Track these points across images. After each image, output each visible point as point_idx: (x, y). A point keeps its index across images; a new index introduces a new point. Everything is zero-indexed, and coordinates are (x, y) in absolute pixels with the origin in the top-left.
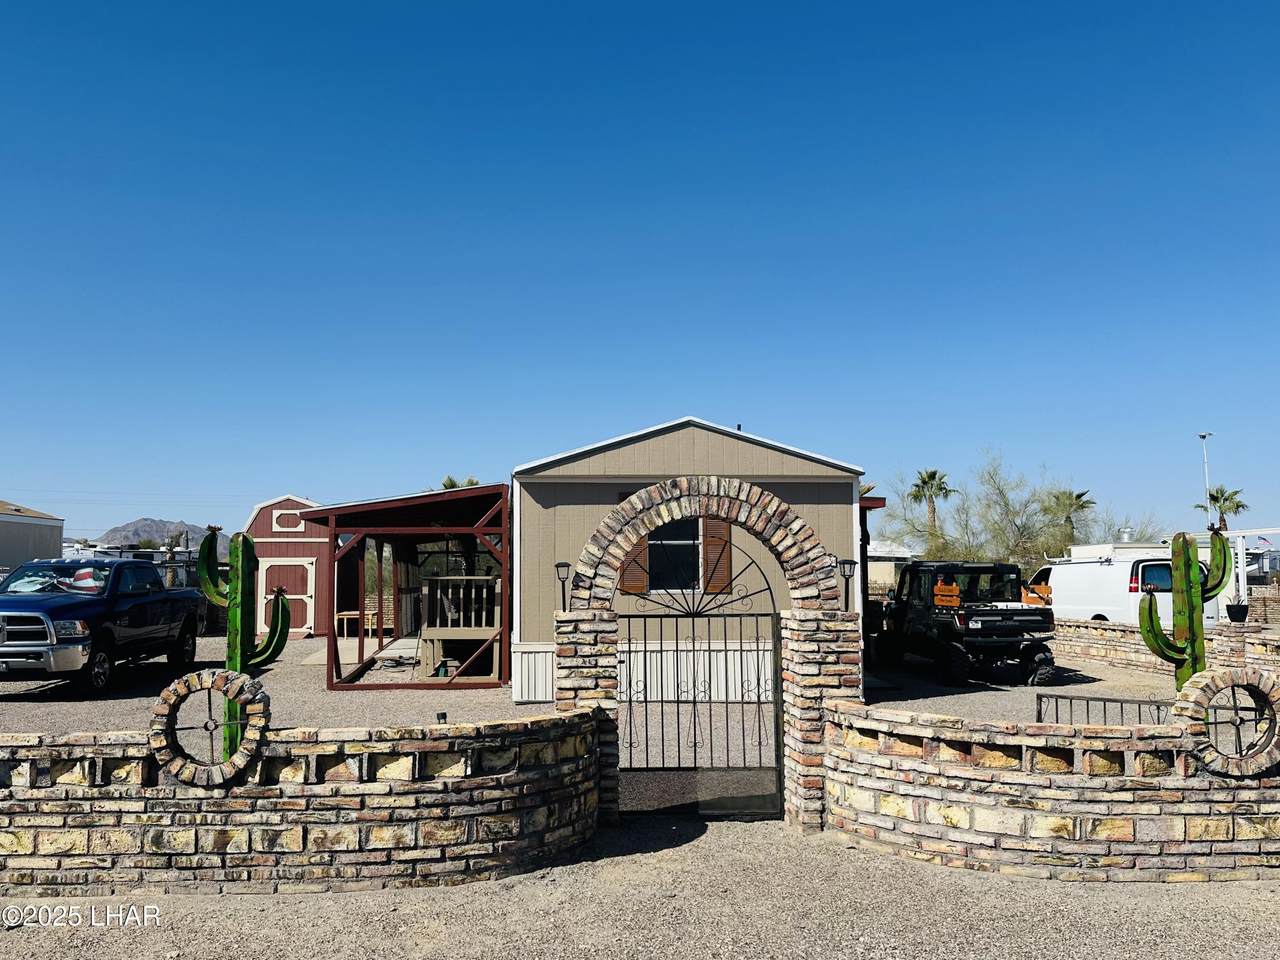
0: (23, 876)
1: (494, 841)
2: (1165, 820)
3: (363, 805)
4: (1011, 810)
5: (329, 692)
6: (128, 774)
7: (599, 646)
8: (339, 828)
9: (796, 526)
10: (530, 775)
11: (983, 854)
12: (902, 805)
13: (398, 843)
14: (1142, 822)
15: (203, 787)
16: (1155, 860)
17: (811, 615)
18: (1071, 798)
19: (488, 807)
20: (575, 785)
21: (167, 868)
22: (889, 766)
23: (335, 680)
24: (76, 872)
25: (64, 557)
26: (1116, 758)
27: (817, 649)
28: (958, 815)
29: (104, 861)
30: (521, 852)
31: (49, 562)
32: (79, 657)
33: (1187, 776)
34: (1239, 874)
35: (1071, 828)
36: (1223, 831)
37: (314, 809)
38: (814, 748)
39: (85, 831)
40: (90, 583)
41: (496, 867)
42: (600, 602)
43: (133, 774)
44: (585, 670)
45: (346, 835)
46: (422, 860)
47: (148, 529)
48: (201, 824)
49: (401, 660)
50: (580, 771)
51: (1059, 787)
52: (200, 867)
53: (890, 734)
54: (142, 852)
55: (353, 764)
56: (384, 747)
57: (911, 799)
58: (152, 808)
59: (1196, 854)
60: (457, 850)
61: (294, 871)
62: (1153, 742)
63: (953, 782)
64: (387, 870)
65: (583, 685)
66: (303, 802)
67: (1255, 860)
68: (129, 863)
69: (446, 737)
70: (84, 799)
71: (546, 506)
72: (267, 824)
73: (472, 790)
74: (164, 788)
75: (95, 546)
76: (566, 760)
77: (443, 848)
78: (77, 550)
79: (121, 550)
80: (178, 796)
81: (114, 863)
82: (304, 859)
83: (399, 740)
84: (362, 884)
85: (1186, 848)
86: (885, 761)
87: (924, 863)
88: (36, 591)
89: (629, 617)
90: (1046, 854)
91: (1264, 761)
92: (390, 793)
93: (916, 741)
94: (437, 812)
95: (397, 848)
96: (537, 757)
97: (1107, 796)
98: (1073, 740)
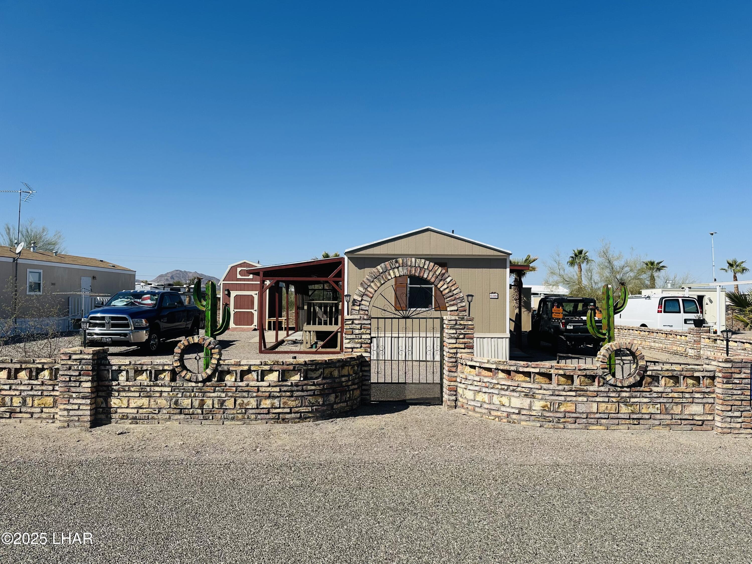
0: (124, 416)
1: (312, 406)
2: (589, 404)
3: (258, 391)
4: (525, 398)
5: (260, 354)
6: (165, 376)
7: (363, 330)
8: (249, 399)
9: (448, 280)
10: (328, 381)
11: (514, 416)
12: (484, 396)
13: (272, 406)
14: (579, 404)
15: (195, 382)
16: (584, 420)
17: (453, 318)
18: (549, 394)
19: (309, 393)
20: (348, 386)
21: (180, 414)
22: (479, 380)
23: (263, 349)
24: (144, 415)
25: (136, 290)
26: (570, 378)
27: (455, 332)
28: (505, 400)
29: (155, 410)
30: (324, 411)
31: (130, 292)
32: (144, 336)
33: (599, 386)
34: (620, 427)
35: (549, 406)
36: (614, 409)
37: (239, 392)
38: (453, 374)
39: (148, 399)
40: (149, 302)
41: (313, 417)
42: (364, 311)
43: (166, 377)
44: (356, 340)
45: (251, 402)
46: (282, 413)
47: (178, 275)
48: (194, 397)
49: (296, 341)
50: (350, 381)
51: (545, 389)
52: (193, 414)
53: (480, 367)
54: (170, 407)
55: (254, 374)
56: (267, 368)
57: (487, 394)
58: (174, 390)
59: (602, 418)
60: (297, 409)
61: (231, 416)
62: (585, 372)
63: (503, 387)
64: (268, 416)
65: (355, 346)
66: (234, 389)
67: (627, 421)
68: (165, 411)
69: (292, 364)
70: (147, 386)
71: (360, 268)
72: (220, 397)
73: (303, 386)
74: (179, 382)
75: (151, 284)
76: (344, 376)
77: (291, 408)
78: (142, 286)
79: (164, 286)
80: (185, 385)
81: (159, 412)
82: (235, 412)
83: (273, 365)
84: (258, 422)
85: (598, 416)
86: (477, 379)
87: (492, 421)
88: (124, 305)
89: (378, 318)
90: (539, 417)
91: (632, 380)
92: (269, 386)
93: (489, 370)
94: (288, 394)
95: (272, 408)
96: (331, 374)
97: (564, 393)
98: (551, 370)
